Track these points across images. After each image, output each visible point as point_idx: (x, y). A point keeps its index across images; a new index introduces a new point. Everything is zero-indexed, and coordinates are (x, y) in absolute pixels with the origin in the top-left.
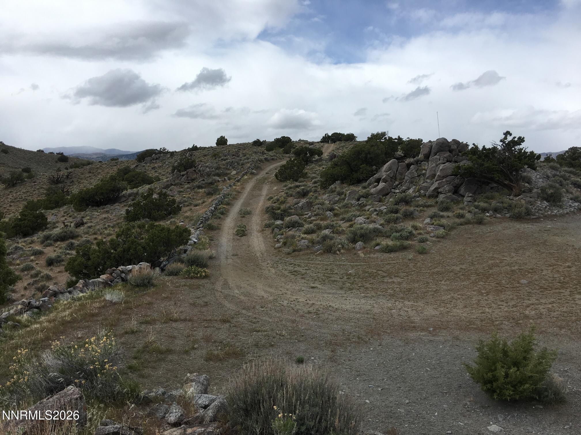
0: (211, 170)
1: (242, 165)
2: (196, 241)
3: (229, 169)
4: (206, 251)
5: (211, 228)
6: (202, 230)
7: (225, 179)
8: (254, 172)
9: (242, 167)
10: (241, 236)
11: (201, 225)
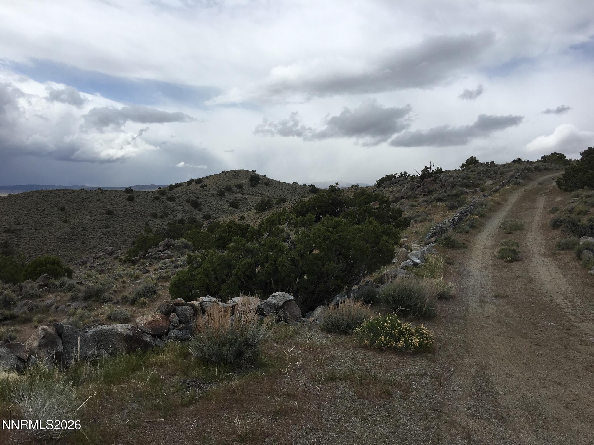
0: (456, 180)
1: (501, 174)
2: (418, 261)
3: (481, 179)
4: (436, 280)
5: (450, 244)
6: (434, 247)
7: (476, 190)
8: (520, 182)
9: (501, 177)
10: (510, 261)
11: (433, 239)
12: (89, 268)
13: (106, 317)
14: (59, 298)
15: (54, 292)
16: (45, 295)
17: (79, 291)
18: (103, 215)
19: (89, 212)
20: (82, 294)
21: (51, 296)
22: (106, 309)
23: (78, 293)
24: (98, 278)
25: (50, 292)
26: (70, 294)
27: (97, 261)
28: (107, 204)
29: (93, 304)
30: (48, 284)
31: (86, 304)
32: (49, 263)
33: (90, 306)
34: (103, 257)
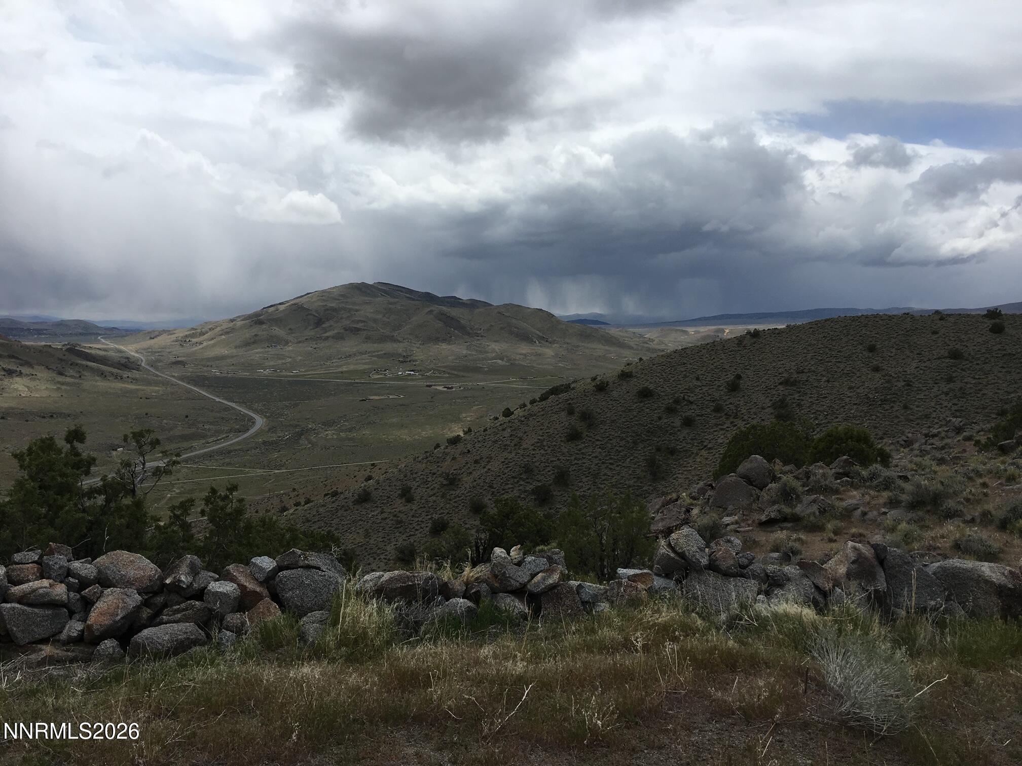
12: (917, 452)
13: (950, 544)
14: (867, 498)
15: (860, 486)
16: (844, 491)
17: (902, 490)
18: (943, 360)
19: (918, 354)
20: (908, 498)
21: (855, 493)
22: (951, 529)
23: (901, 495)
24: (935, 472)
25: (853, 486)
26: (886, 494)
27: (931, 441)
28: (950, 340)
29: (927, 516)
30: (849, 473)
31: (914, 515)
32: (851, 438)
33: (922, 519)
34: (943, 434)
